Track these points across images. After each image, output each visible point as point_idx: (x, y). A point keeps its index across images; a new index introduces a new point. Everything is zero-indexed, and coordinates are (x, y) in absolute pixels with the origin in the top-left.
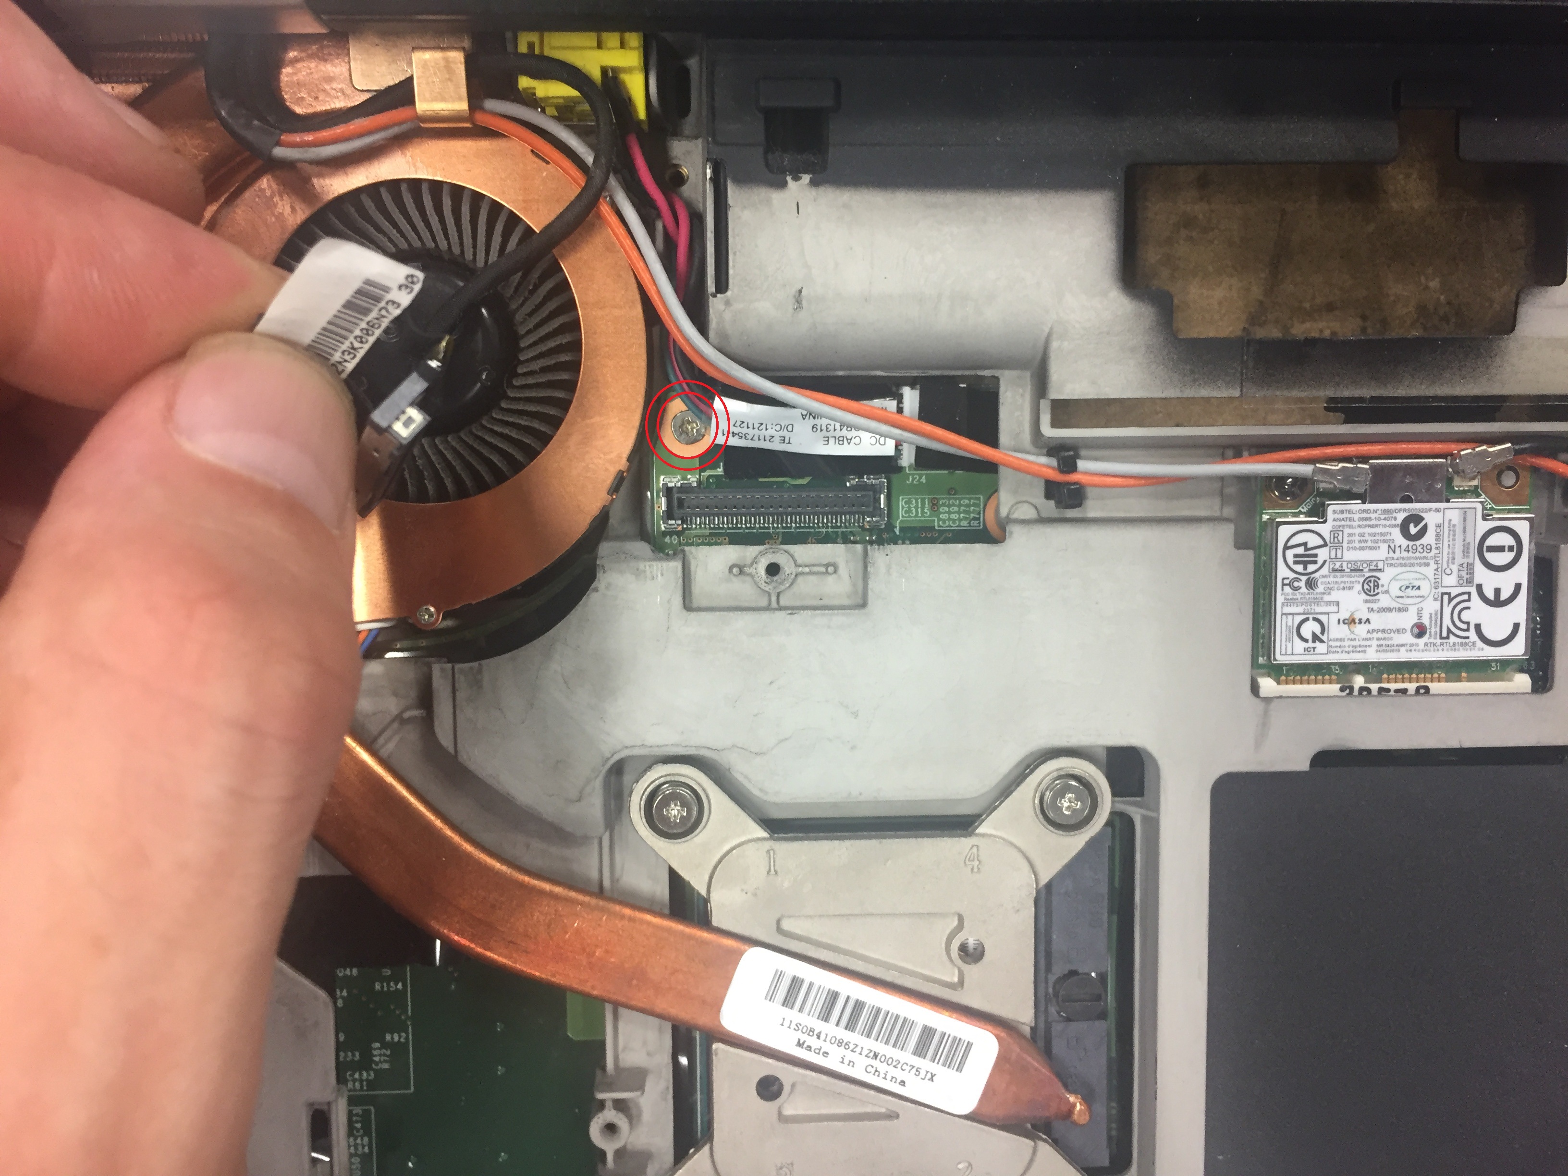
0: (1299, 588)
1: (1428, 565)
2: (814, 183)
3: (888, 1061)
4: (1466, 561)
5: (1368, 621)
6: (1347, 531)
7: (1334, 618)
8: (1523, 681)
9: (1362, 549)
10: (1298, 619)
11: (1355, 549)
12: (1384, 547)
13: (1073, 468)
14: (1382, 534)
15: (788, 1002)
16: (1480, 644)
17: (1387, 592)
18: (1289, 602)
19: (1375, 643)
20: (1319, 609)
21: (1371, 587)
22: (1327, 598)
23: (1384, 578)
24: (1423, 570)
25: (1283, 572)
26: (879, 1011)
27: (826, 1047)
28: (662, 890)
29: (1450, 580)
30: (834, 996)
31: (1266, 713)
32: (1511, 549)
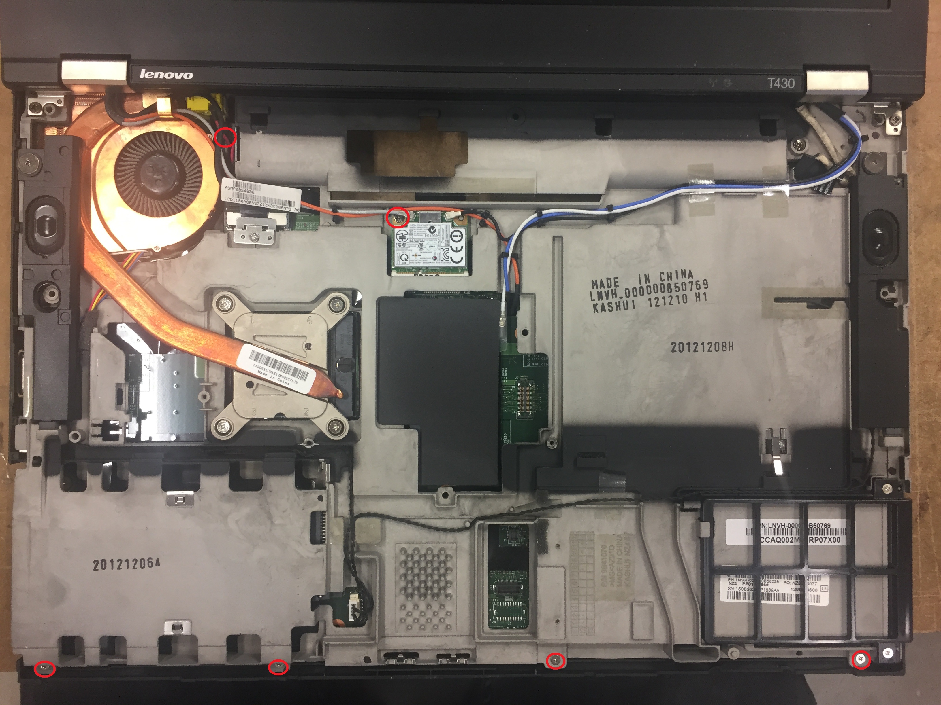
0: (400, 246)
2: (263, 133)
3: (284, 377)
4: (447, 239)
5: (420, 255)
6: (414, 230)
7: (411, 254)
8: (466, 274)
9: (418, 235)
10: (401, 254)
11: (416, 235)
12: (424, 235)
13: (337, 212)
14: (424, 232)
15: (256, 360)
16: (452, 262)
17: (425, 247)
18: (398, 249)
19: (422, 262)
20: (406, 252)
21: (421, 246)
22: (408, 249)
23: (424, 243)
24: (435, 241)
25: (396, 241)
26: (282, 363)
27: (266, 373)
28: (223, 331)
29: (443, 245)
30: (269, 358)
31: (391, 279)
32: (460, 236)
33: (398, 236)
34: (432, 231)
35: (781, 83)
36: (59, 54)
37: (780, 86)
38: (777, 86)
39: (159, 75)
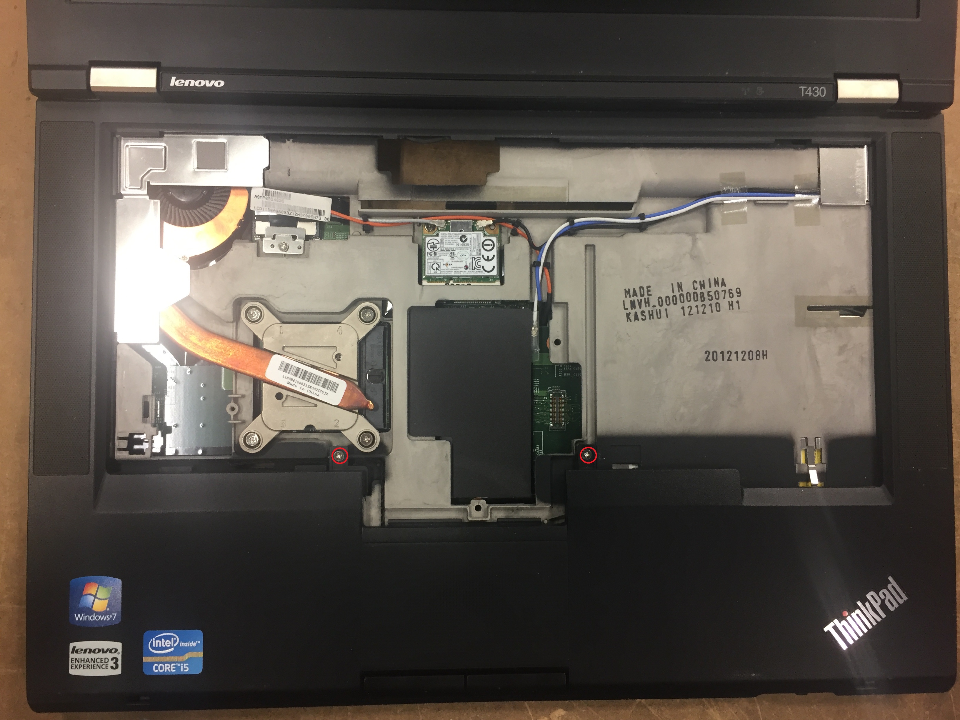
0: (432, 255)
1: (468, 249)
2: (293, 142)
3: (314, 389)
4: (479, 248)
5: (452, 264)
6: (445, 239)
7: (442, 264)
8: (498, 283)
9: (449, 244)
10: (432, 264)
11: (447, 244)
12: (456, 244)
13: (367, 221)
14: (455, 240)
15: (285, 371)
16: (484, 272)
17: (457, 256)
18: (429, 259)
19: (454, 271)
20: (438, 261)
21: (452, 255)
22: (440, 258)
23: (456, 252)
24: (467, 250)
25: (427, 250)
26: (312, 374)
27: (296, 384)
28: (251, 341)
29: (474, 254)
30: (298, 369)
31: (422, 289)
32: (491, 245)
33: (429, 245)
34: (463, 239)
35: (813, 91)
36: (87, 61)
37: (812, 95)
38: (809, 95)
39: (190, 82)
